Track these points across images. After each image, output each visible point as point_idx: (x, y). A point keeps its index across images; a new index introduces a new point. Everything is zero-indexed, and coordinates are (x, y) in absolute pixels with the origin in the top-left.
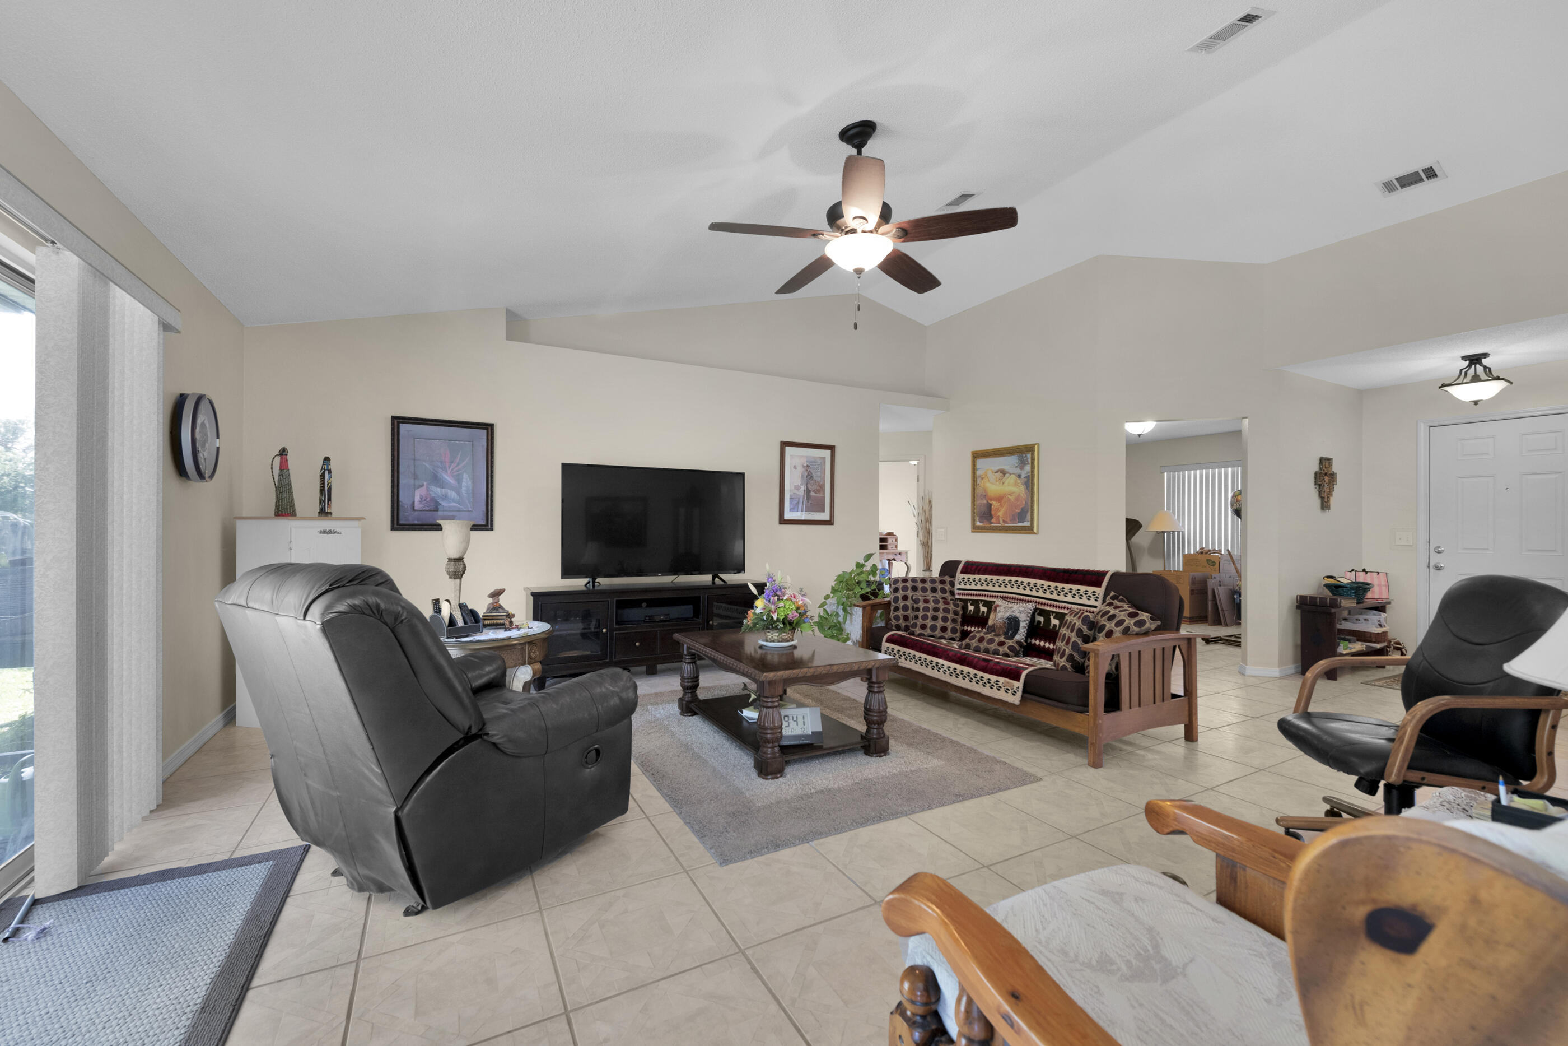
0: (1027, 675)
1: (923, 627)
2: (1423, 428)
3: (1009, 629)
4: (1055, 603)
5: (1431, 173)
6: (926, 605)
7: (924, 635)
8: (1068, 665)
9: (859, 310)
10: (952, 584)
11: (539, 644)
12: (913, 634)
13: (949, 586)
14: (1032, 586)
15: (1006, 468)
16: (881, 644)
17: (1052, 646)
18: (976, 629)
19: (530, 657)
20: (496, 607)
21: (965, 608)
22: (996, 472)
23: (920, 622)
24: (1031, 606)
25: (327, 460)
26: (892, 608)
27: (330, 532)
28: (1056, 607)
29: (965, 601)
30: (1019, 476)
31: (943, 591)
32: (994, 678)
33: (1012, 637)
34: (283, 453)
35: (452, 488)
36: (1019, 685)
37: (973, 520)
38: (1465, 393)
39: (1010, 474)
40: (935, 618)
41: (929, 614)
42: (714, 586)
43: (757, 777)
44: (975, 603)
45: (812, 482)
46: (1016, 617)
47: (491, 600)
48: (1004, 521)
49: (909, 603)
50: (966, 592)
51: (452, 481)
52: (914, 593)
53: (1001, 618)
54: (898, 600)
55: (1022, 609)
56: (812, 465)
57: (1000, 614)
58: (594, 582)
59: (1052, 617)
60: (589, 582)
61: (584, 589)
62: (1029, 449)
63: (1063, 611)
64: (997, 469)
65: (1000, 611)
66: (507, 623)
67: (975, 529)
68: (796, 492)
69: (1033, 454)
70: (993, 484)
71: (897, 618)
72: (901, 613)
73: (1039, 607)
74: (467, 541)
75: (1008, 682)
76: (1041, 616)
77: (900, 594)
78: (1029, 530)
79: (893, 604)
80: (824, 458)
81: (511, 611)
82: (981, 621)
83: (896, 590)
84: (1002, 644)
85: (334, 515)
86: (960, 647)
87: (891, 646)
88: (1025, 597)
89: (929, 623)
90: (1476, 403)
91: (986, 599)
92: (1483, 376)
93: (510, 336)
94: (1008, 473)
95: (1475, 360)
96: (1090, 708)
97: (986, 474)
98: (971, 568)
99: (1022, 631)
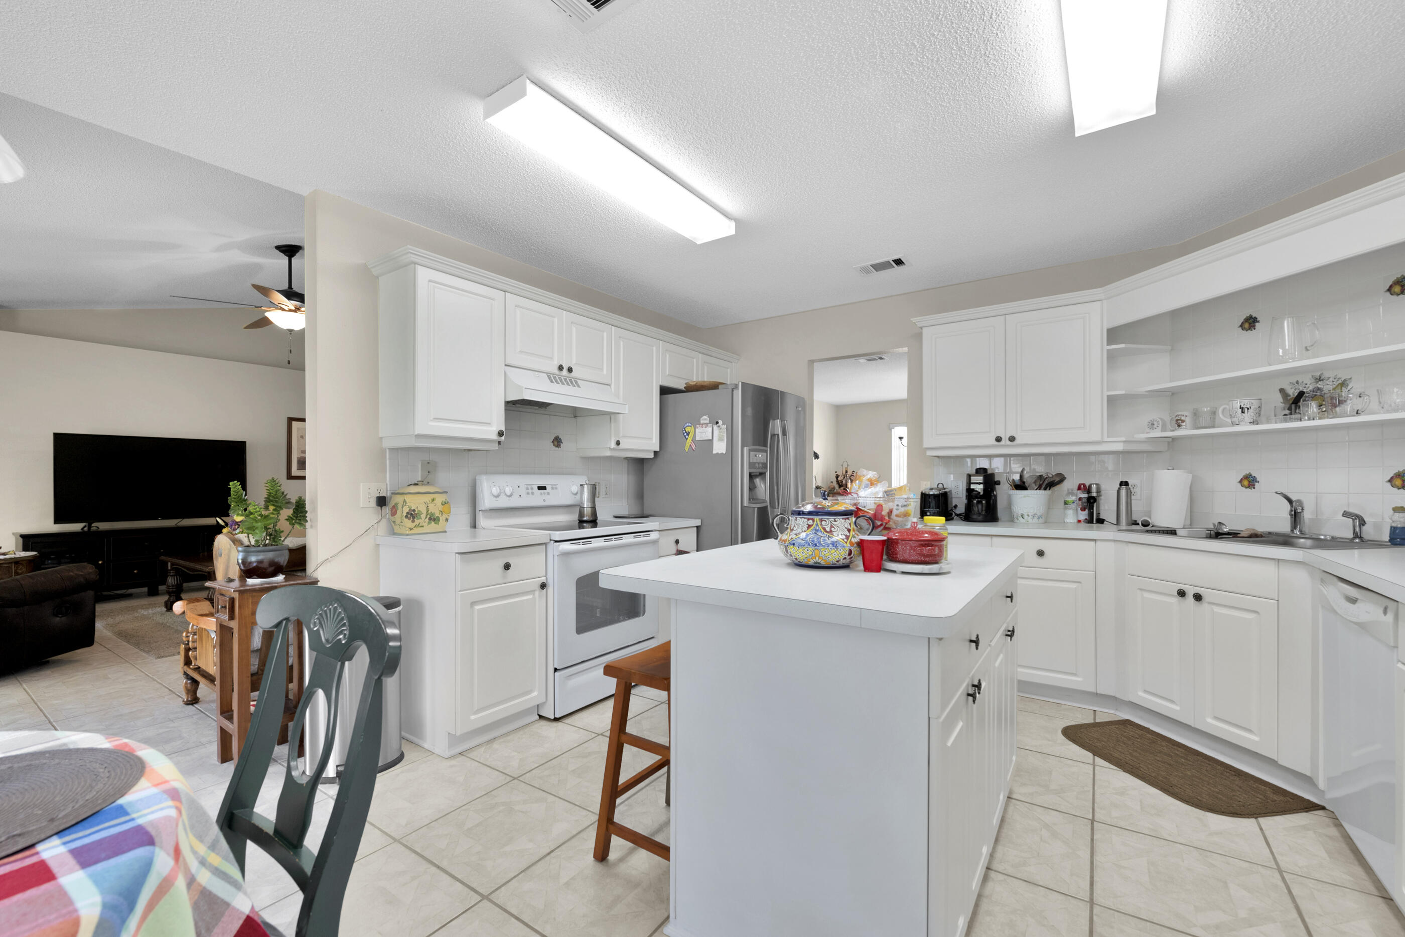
9: (291, 353)
11: (25, 565)
19: (21, 572)
58: (90, 527)
60: (85, 527)
61: (81, 531)
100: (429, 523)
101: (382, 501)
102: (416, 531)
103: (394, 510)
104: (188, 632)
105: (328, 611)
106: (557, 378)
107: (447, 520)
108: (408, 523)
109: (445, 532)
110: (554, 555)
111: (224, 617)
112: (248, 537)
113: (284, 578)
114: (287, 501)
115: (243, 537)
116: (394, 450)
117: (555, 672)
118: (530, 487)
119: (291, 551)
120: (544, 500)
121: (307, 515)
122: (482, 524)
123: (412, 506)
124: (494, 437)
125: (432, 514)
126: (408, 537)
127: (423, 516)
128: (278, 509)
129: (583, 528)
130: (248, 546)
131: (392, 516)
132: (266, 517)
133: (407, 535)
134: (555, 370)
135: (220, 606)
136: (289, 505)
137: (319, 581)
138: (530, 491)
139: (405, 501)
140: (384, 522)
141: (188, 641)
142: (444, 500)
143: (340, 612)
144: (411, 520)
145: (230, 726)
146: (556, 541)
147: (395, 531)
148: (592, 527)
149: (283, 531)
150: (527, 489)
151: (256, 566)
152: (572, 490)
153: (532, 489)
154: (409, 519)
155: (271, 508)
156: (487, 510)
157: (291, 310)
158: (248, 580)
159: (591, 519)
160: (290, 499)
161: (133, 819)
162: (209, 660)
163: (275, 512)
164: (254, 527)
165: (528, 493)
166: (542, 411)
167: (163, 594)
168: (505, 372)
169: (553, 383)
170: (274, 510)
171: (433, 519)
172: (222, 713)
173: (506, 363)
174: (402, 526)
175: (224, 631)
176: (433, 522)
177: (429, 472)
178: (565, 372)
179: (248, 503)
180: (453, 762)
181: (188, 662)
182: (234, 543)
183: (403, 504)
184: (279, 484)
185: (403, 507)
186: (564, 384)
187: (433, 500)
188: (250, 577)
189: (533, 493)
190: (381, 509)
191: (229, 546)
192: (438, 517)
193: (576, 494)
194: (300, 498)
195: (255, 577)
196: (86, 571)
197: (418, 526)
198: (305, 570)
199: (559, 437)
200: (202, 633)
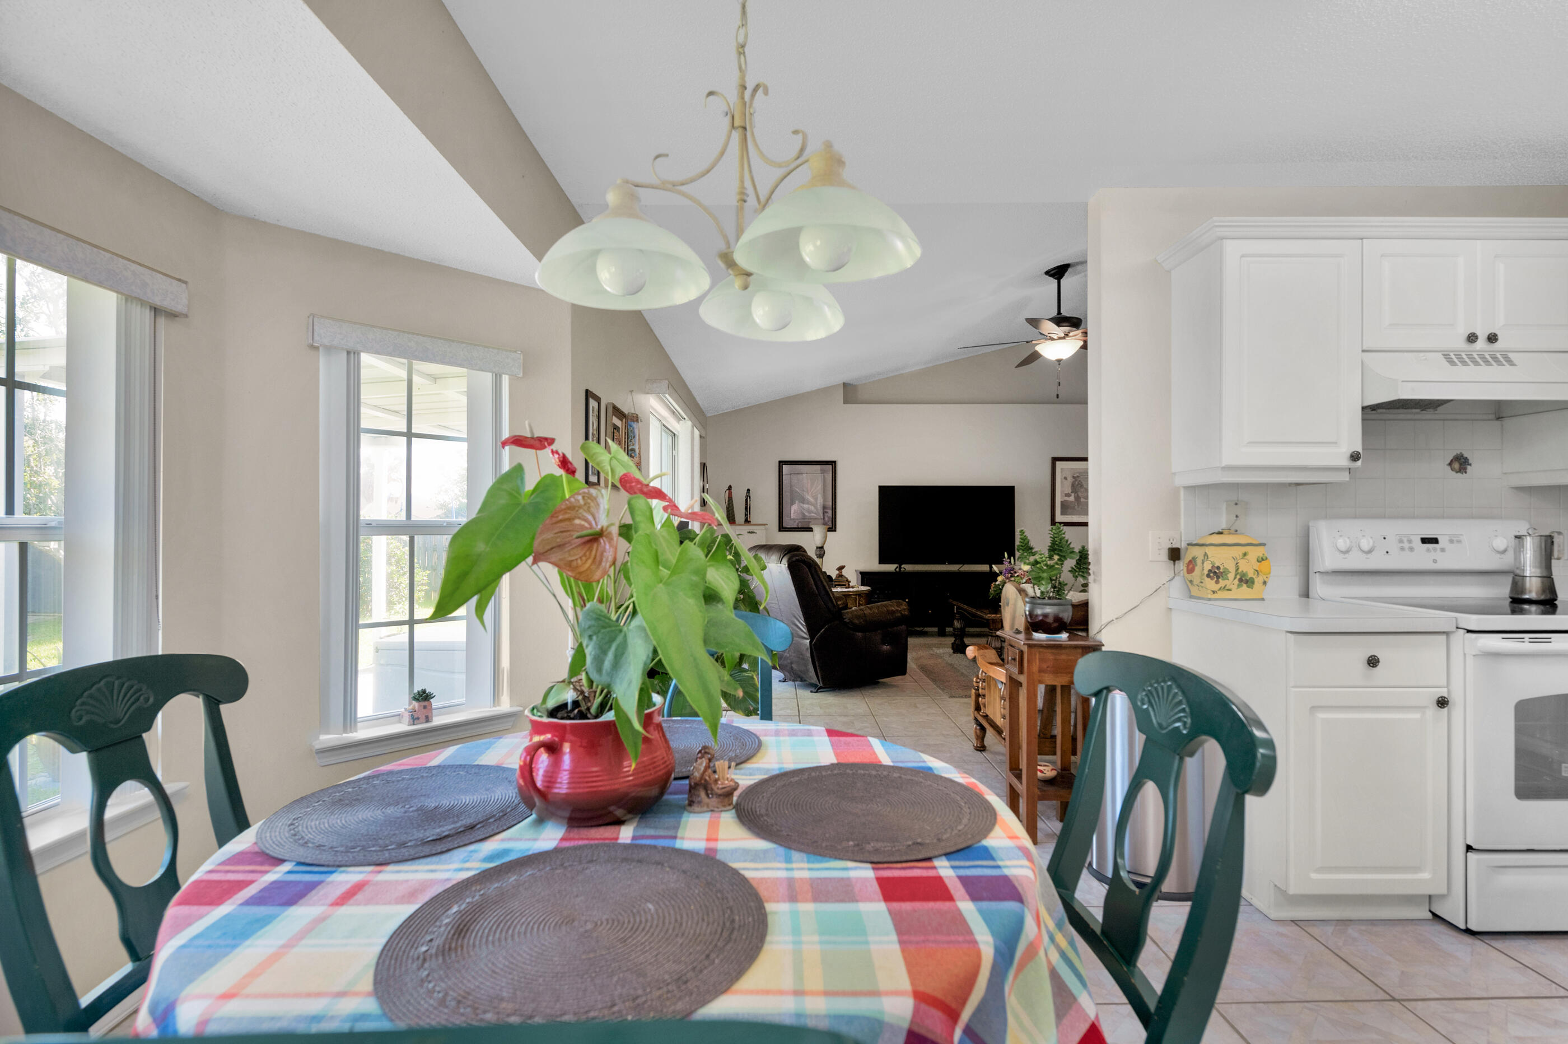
9: (1059, 385)
11: (863, 597)
19: (859, 603)
20: (840, 576)
25: (748, 490)
27: (752, 532)
34: (730, 488)
35: (812, 504)
47: (837, 572)
51: (812, 500)
58: (900, 568)
60: (897, 568)
61: (894, 571)
66: (847, 584)
68: (1067, 498)
74: (826, 537)
81: (849, 579)
85: (752, 523)
93: (846, 401)
100: (1239, 586)
101: (1175, 554)
102: (1221, 595)
103: (1191, 566)
104: (978, 678)
105: (1160, 689)
106: (1465, 357)
107: (1265, 583)
108: (1210, 584)
109: (1263, 599)
110: (1465, 654)
111: (1015, 670)
112: (1034, 588)
113: (1068, 637)
114: (1071, 550)
115: (1028, 588)
116: (1191, 489)
117: (1467, 851)
118: (1405, 540)
119: (1074, 606)
120: (1435, 561)
121: (1090, 567)
122: (1319, 592)
123: (1215, 561)
124: (1345, 462)
125: (1244, 575)
126: (1209, 602)
127: (1231, 576)
128: (1062, 559)
129: (1522, 612)
130: (1033, 598)
131: (1188, 573)
132: (1051, 567)
133: (1210, 600)
134: (1462, 345)
135: (1010, 658)
136: (1072, 555)
137: (1103, 645)
138: (1406, 545)
139: (1206, 555)
140: (1178, 582)
141: (978, 687)
142: (1261, 555)
143: (1176, 694)
144: (1214, 581)
145: (1019, 785)
146: (1469, 631)
147: (1192, 594)
148: (1544, 613)
149: (1066, 584)
150: (1401, 541)
151: (1042, 620)
152: (1494, 545)
153: (1410, 541)
154: (1212, 579)
155: (1056, 557)
156: (1328, 572)
157: (1060, 338)
158: (1034, 634)
159: (1542, 597)
160: (1073, 548)
161: (999, 867)
162: (997, 710)
163: (1059, 562)
164: (1040, 577)
165: (1402, 549)
166: (1428, 414)
167: (950, 635)
168: (1362, 361)
169: (1456, 365)
170: (1059, 560)
171: (1245, 581)
172: (1011, 769)
173: (1365, 348)
174: (1202, 587)
175: (1014, 684)
176: (1245, 585)
177: (1237, 516)
178: (1481, 344)
179: (1033, 551)
180: (1282, 929)
181: (978, 708)
182: (1020, 593)
183: (1203, 558)
184: (1063, 532)
185: (1203, 563)
186: (1479, 364)
187: (1245, 554)
188: (1036, 631)
189: (1411, 549)
190: (1174, 564)
191: (1015, 596)
192: (1252, 578)
193: (1504, 551)
194: (1083, 547)
195: (1041, 631)
196: (900, 607)
197: (1224, 588)
198: (1086, 630)
199: (1462, 456)
200: (990, 681)
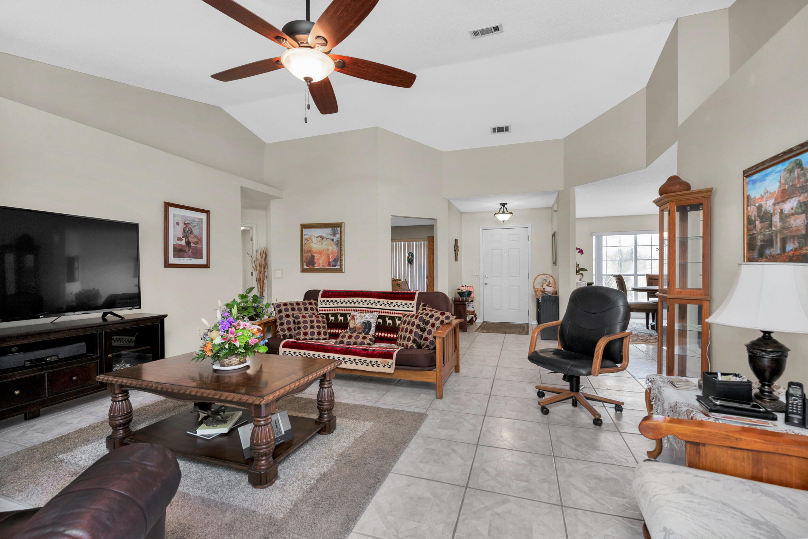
0: (397, 355)
1: (305, 334)
2: (481, 229)
3: (365, 328)
4: (388, 311)
5: (507, 129)
6: (304, 319)
7: (307, 339)
8: (414, 345)
10: (316, 305)
12: (299, 339)
13: (315, 306)
14: (372, 302)
15: (324, 235)
16: (278, 350)
17: (395, 336)
18: (343, 331)
21: (328, 319)
22: (317, 237)
23: (302, 331)
24: (376, 314)
26: (278, 324)
28: (389, 313)
29: (327, 315)
30: (333, 240)
31: (312, 309)
32: (374, 360)
33: (368, 333)
36: (393, 361)
37: (302, 265)
38: (502, 217)
39: (327, 239)
40: (312, 327)
41: (308, 325)
42: (106, 323)
43: (254, 489)
44: (333, 315)
45: (192, 236)
46: (368, 321)
48: (323, 266)
49: (291, 319)
50: (327, 309)
52: (294, 312)
53: (359, 323)
54: (283, 318)
55: (372, 316)
56: (192, 223)
57: (357, 320)
59: (387, 319)
62: (339, 225)
63: (393, 315)
64: (318, 235)
65: (357, 319)
67: (303, 270)
68: (179, 242)
69: (341, 229)
70: (315, 244)
71: (283, 330)
72: (285, 327)
73: (380, 314)
75: (384, 361)
76: (380, 319)
77: (284, 314)
78: (340, 271)
79: (278, 320)
80: (201, 219)
82: (344, 325)
83: (280, 311)
84: (364, 338)
86: (336, 343)
87: (288, 350)
88: (368, 309)
89: (309, 331)
90: (504, 221)
91: (342, 312)
92: (506, 212)
94: (325, 238)
95: (503, 205)
96: (437, 366)
97: (310, 238)
98: (327, 294)
99: (373, 329)
